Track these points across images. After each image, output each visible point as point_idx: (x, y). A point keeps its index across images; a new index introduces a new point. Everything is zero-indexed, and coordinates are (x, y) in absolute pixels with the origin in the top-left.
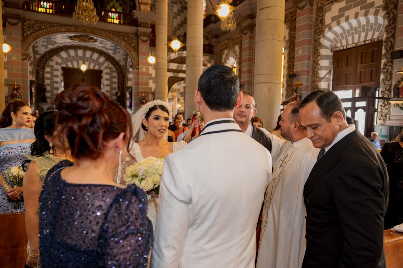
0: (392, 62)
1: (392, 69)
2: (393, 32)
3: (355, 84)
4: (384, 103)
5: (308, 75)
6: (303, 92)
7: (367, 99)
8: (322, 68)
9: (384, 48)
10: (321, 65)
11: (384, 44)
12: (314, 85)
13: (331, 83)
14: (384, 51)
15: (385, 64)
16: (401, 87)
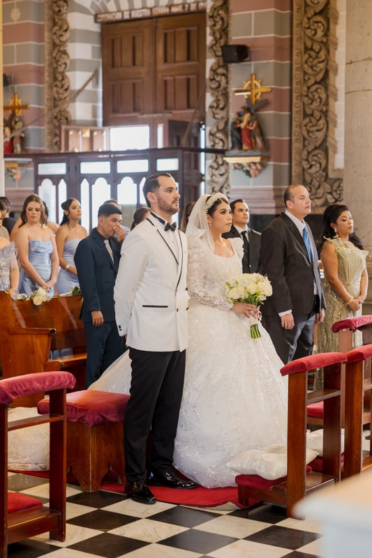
0: (225, 66)
1: (227, 83)
3: (155, 112)
4: (215, 161)
5: (40, 81)
6: (30, 127)
7: (180, 152)
8: (74, 65)
9: (208, 30)
10: (72, 57)
11: (209, 22)
12: (57, 109)
13: (100, 105)
14: (209, 40)
15: (213, 70)
16: (243, 125)
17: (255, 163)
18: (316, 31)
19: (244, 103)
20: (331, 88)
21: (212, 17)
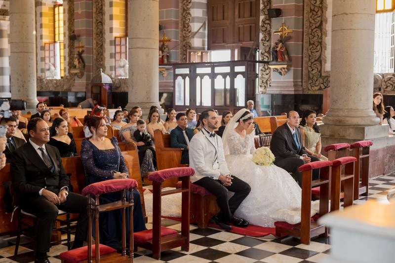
0: (270, 20)
1: (270, 28)
3: (234, 43)
4: (264, 67)
5: (177, 28)
6: (171, 51)
7: (246, 62)
8: (194, 20)
9: (261, 1)
10: (192, 16)
12: (185, 42)
13: (206, 39)
14: (262, 6)
15: (263, 22)
16: (278, 49)
17: (284, 68)
19: (279, 38)
20: (323, 30)
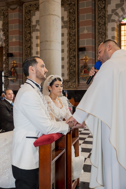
0: (8, 58)
1: (8, 62)
2: (7, 43)
4: (6, 79)
9: (4, 51)
11: (4, 49)
14: (4, 53)
15: (5, 59)
16: (12, 71)
17: (15, 79)
18: (28, 51)
21: (5, 48)
